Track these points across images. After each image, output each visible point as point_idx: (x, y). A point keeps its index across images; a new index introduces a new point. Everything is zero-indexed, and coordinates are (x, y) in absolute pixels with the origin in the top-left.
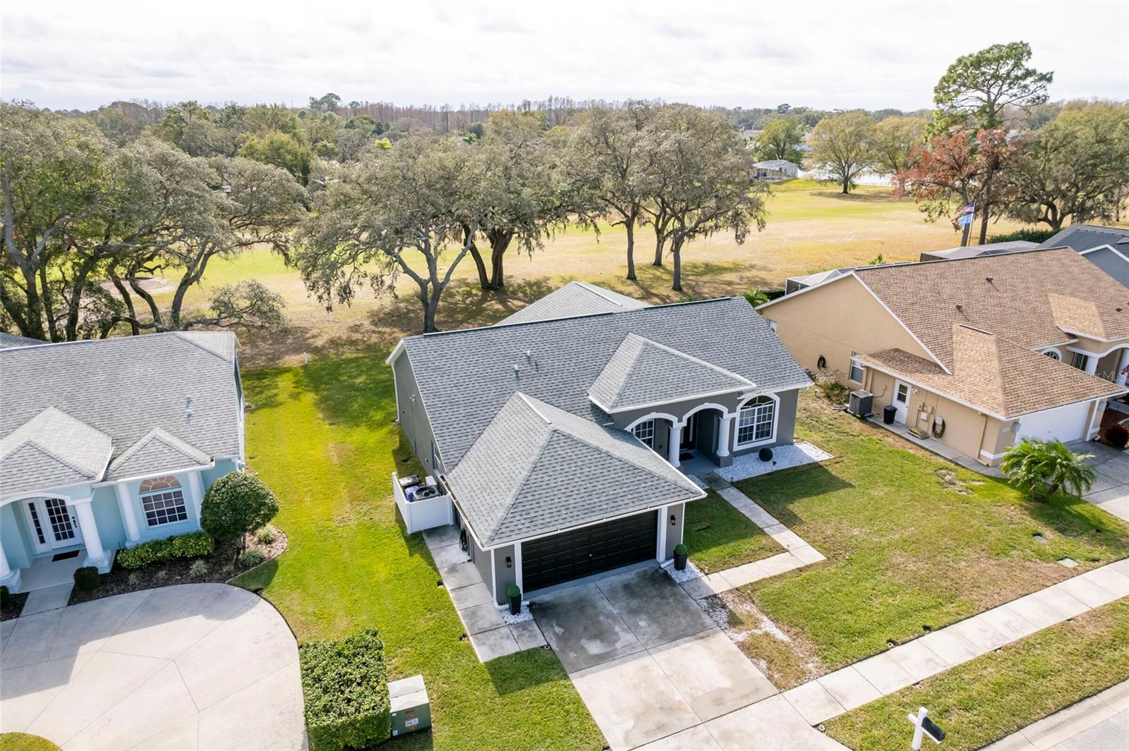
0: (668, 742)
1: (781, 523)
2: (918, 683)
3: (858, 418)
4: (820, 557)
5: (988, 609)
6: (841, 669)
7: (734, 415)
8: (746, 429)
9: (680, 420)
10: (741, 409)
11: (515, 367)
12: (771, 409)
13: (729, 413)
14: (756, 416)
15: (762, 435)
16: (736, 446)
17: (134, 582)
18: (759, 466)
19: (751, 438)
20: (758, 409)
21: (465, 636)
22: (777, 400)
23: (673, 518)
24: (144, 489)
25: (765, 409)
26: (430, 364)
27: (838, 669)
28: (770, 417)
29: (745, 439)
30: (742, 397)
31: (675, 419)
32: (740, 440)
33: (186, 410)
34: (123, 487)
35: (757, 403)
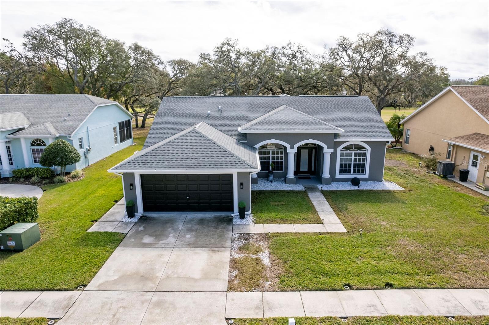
0: (121, 294)
1: (334, 211)
2: (346, 318)
3: (441, 177)
4: (343, 230)
5: (463, 287)
6: (288, 291)
7: (332, 151)
8: (346, 165)
9: (292, 147)
10: (341, 151)
11: (209, 112)
12: (364, 155)
13: (328, 148)
14: (353, 157)
15: (358, 171)
16: (338, 175)
17: (11, 181)
18: (348, 187)
19: (349, 172)
20: (355, 153)
21: (96, 221)
22: (369, 148)
23: (242, 184)
24: (32, 145)
25: (360, 154)
26: (168, 107)
27: (286, 291)
28: (364, 160)
29: (345, 172)
30: (338, 140)
31: (288, 146)
32: (341, 172)
33: (65, 118)
34: (23, 141)
35: (354, 149)
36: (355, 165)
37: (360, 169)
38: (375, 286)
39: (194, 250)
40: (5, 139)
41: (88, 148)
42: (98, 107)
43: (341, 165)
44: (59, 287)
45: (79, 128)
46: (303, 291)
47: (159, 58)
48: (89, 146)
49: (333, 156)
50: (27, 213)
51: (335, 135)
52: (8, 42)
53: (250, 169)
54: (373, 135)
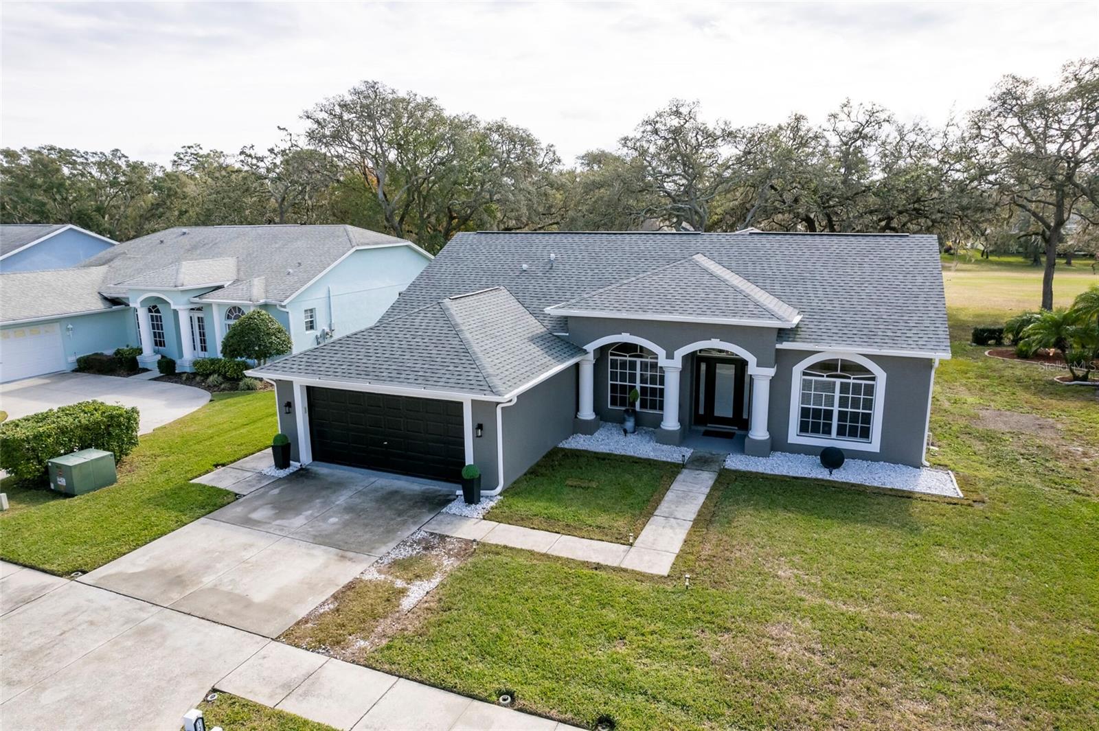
1: (695, 520)
4: (663, 568)
6: (379, 670)
7: (771, 372)
8: (817, 413)
9: (670, 356)
10: (805, 374)
11: (525, 266)
12: (870, 390)
13: (758, 365)
14: (837, 395)
15: (853, 433)
16: (794, 436)
17: (184, 378)
18: (808, 469)
19: (827, 431)
20: (842, 383)
21: (223, 465)
22: (881, 376)
23: (480, 427)
24: (229, 317)
25: (857, 388)
26: (455, 254)
27: (374, 669)
28: (869, 404)
29: (816, 429)
30: (786, 345)
31: (661, 352)
32: (804, 428)
33: (291, 270)
34: (215, 308)
35: (839, 372)
36: (842, 415)
37: (857, 426)
38: (569, 716)
39: (313, 548)
40: (186, 304)
41: (327, 330)
42: (357, 250)
43: (805, 412)
44: (47, 567)
45: (303, 289)
46: (408, 679)
47: (552, 149)
48: (330, 326)
49: (779, 388)
50: (109, 434)
51: (779, 333)
52: (285, 133)
53: (489, 395)
54: (894, 341)
